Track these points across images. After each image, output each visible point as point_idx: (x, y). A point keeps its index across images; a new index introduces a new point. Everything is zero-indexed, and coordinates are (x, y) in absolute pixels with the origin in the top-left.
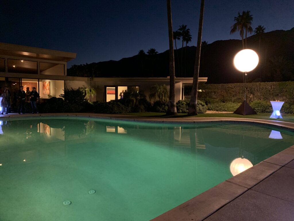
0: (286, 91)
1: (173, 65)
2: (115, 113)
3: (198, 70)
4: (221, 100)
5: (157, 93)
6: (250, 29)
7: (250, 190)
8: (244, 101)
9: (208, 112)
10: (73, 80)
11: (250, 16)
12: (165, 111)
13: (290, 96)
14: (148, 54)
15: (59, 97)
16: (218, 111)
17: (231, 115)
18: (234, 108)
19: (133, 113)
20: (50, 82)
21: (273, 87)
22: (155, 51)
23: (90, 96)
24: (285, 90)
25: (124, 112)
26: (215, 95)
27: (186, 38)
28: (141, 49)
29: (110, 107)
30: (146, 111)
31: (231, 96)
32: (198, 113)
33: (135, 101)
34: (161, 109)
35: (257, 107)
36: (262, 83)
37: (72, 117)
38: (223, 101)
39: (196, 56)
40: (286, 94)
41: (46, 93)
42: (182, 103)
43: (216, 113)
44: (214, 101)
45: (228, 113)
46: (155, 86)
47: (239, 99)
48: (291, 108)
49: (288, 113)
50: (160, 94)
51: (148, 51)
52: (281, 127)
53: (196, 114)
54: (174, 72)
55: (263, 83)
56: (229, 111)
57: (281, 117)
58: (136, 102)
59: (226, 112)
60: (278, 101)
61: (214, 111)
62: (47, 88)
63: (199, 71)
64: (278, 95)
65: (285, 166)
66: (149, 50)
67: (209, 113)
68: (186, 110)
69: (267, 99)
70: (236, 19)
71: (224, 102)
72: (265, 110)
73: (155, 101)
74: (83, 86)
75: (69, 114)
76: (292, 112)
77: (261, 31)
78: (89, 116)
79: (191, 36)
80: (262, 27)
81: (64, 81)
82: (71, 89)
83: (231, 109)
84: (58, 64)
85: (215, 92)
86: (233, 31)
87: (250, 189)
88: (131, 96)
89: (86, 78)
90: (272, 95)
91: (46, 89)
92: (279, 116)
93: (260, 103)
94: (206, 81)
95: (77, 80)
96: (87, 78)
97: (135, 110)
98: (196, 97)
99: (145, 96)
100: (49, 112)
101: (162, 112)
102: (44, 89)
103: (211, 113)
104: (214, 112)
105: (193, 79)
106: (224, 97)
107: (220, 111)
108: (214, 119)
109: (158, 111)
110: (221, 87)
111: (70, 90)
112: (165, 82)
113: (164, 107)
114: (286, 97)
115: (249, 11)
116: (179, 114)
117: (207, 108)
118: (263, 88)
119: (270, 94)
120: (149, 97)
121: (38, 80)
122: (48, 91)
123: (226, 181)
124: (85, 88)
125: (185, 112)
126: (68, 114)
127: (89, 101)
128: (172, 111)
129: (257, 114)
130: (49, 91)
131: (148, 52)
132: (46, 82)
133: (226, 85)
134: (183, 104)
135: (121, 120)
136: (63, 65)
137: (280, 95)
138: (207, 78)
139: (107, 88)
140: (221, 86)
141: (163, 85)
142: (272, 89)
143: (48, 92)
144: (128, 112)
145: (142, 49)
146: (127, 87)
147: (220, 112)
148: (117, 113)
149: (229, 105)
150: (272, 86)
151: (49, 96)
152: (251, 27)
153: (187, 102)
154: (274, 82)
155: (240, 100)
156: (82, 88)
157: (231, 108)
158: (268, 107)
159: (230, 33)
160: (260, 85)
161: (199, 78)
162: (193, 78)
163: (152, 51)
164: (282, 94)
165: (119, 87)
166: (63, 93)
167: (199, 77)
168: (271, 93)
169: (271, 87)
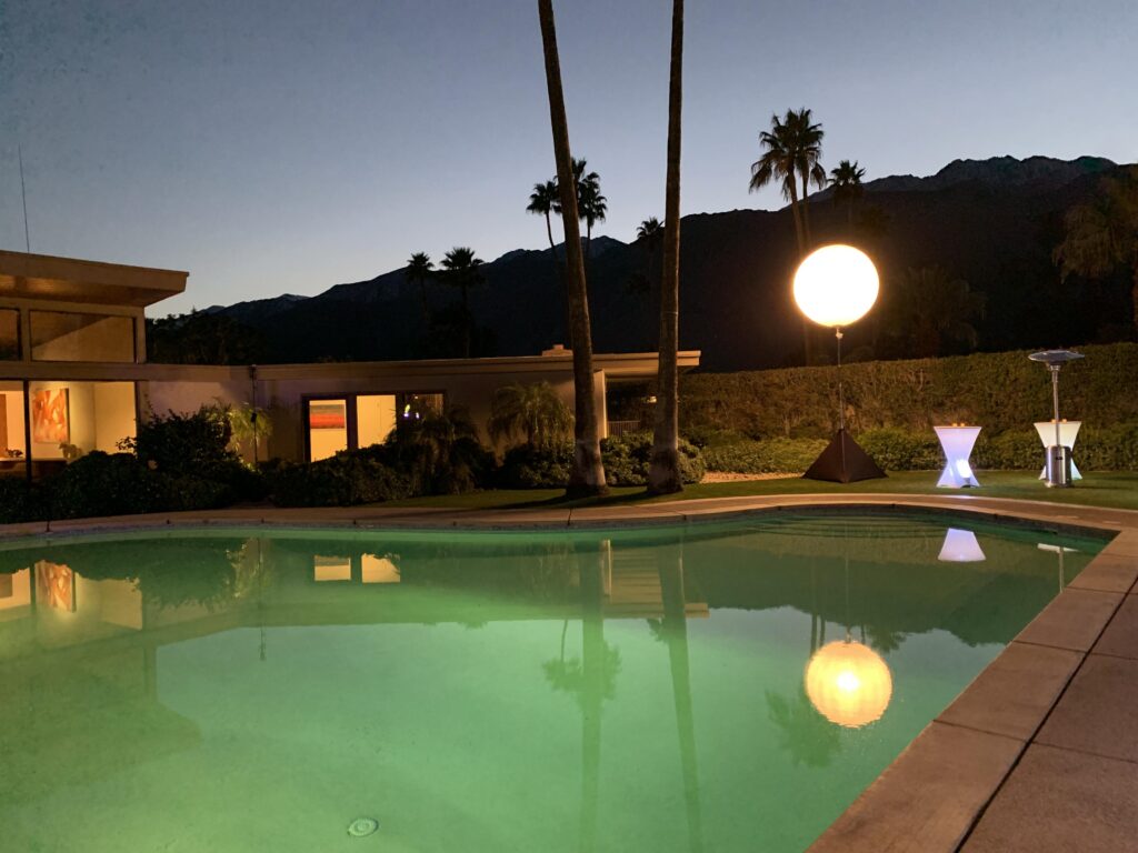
0: (970, 389)
1: (583, 309)
2: (359, 502)
3: (674, 326)
4: (746, 433)
5: (519, 415)
6: (819, 174)
7: (1032, 745)
8: (840, 430)
9: (710, 478)
10: (175, 378)
11: (814, 127)
12: (552, 483)
13: (985, 405)
14: (445, 268)
15: (116, 450)
16: (741, 471)
17: (798, 485)
18: (802, 460)
19: (433, 499)
20: (67, 391)
21: (925, 378)
22: (473, 258)
23: (246, 442)
24: (965, 385)
25: (394, 497)
26: (720, 412)
27: (586, 206)
28: (417, 252)
29: (340, 477)
30: (477, 487)
31: (782, 417)
32: (686, 483)
33: (436, 452)
34: (538, 477)
35: (881, 452)
36: (886, 365)
37: (186, 527)
38: (752, 434)
39: (664, 275)
40: (968, 399)
41: (48, 437)
42: (612, 448)
43: (737, 480)
44: (722, 438)
45: (782, 476)
46: (510, 388)
47: (810, 425)
48: (997, 447)
49: (988, 467)
50: (532, 417)
51: (444, 258)
52: (996, 516)
53: (679, 489)
54: (589, 335)
55: (888, 363)
56: (783, 471)
57: (975, 482)
58: (441, 454)
59: (772, 476)
60: (959, 425)
61: (729, 472)
62: (55, 416)
63: (677, 327)
64: (941, 404)
65: (1094, 651)
66: (449, 256)
67: (712, 481)
68: (631, 476)
69: (907, 420)
70: (768, 138)
71: (757, 439)
72: (908, 462)
73: (512, 448)
74: (217, 399)
75: (174, 517)
76: (1001, 463)
77: (850, 181)
78: (263, 522)
79: (603, 201)
80: (852, 165)
81: (132, 384)
82: (168, 415)
83: (789, 461)
84: (107, 316)
85: (718, 404)
86: (760, 178)
87: (1031, 741)
88: (420, 433)
89: (225, 370)
90: (923, 405)
91: (51, 421)
92: (968, 480)
93: (889, 436)
94: (696, 362)
95: (189, 379)
96: (228, 367)
97: (436, 486)
98: (673, 425)
99: (473, 431)
100: (80, 515)
101: (540, 486)
102: (42, 422)
103: (718, 481)
104: (731, 477)
105: (660, 358)
106: (754, 420)
107: (752, 472)
108: (747, 502)
109: (527, 485)
110: (738, 385)
111: (165, 421)
112: (550, 371)
113: (550, 468)
114: (972, 411)
115: (806, 110)
116: (615, 492)
117: (706, 464)
118: (891, 382)
119: (916, 401)
120: (491, 434)
121: (21, 383)
122: (59, 426)
123: (935, 721)
124: (227, 410)
125: (629, 484)
126: (166, 516)
127: (242, 461)
128: (590, 481)
129: (885, 476)
130: (66, 428)
131: (445, 263)
132: (48, 393)
133: (755, 377)
134: (618, 454)
135: (401, 527)
136: (130, 322)
137: (949, 404)
138: (698, 353)
139: (312, 403)
140: (740, 382)
141: (540, 385)
142: (919, 382)
143: (60, 428)
144: (413, 496)
145: (420, 252)
146: (393, 397)
147: (752, 477)
148: (370, 502)
149: (780, 446)
150: (921, 374)
151: (66, 447)
152: (821, 168)
153: (632, 446)
154: (925, 359)
155: (813, 429)
156: (213, 409)
157: (788, 458)
158: (919, 449)
159: (750, 191)
160: (879, 370)
161: (680, 354)
162: (657, 355)
163: (461, 257)
164: (955, 399)
165: (360, 399)
166: (131, 431)
167: (679, 350)
168: (919, 399)
169: (918, 377)
